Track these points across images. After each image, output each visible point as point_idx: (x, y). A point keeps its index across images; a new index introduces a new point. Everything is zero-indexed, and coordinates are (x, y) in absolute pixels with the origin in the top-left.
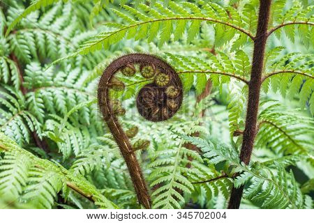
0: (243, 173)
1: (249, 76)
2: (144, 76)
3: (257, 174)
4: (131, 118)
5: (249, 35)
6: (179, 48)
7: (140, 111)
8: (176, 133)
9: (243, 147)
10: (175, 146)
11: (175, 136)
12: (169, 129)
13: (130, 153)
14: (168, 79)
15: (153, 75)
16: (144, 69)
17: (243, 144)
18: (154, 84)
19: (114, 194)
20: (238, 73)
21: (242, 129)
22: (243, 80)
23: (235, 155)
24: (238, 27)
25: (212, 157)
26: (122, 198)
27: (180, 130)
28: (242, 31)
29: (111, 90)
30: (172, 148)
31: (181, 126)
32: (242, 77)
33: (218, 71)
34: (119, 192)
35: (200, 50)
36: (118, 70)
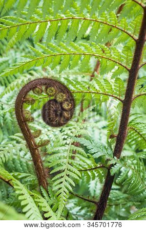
0: (115, 164)
1: (124, 96)
2: (48, 94)
3: (125, 165)
4: (38, 124)
5: (126, 67)
6: (69, 73)
7: (44, 119)
8: (67, 134)
9: (116, 147)
10: (66, 144)
11: (66, 137)
12: (61, 131)
13: (36, 149)
14: (65, 97)
15: (55, 94)
16: (48, 90)
17: (117, 144)
18: (55, 101)
19: (20, 177)
20: (116, 94)
21: (116, 133)
22: (119, 99)
23: (110, 152)
24: (118, 62)
25: (95, 153)
26: (26, 180)
27: (69, 132)
28: (121, 65)
29: (25, 104)
30: (64, 145)
31: (70, 129)
32: (118, 97)
33: (101, 92)
34: (23, 175)
35: (84, 75)
36: (30, 90)
